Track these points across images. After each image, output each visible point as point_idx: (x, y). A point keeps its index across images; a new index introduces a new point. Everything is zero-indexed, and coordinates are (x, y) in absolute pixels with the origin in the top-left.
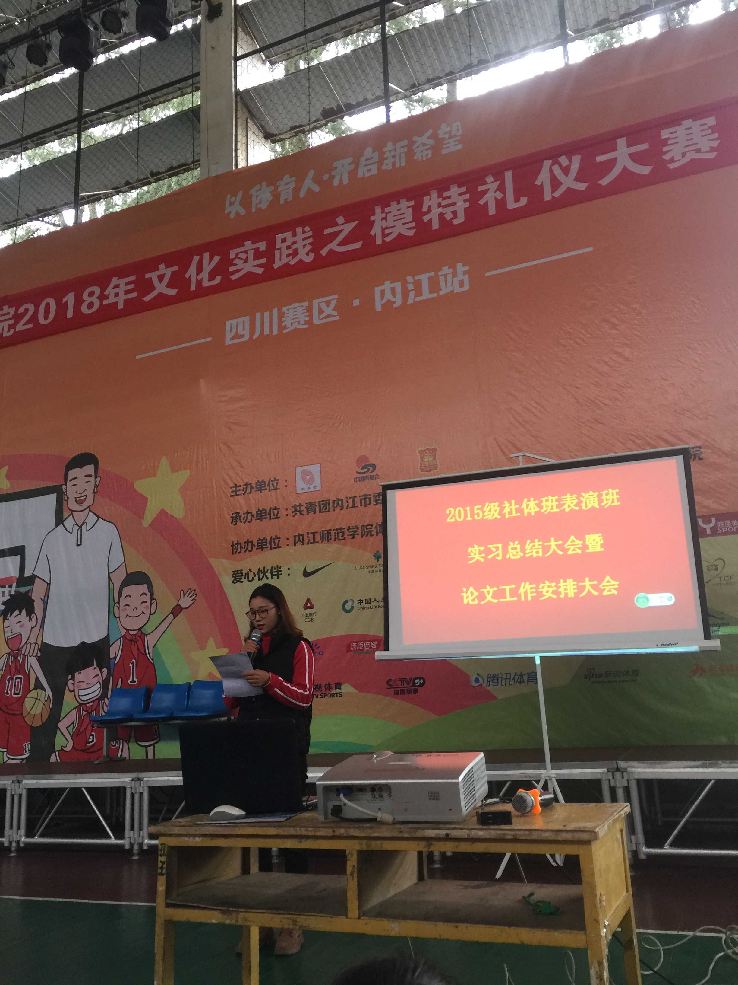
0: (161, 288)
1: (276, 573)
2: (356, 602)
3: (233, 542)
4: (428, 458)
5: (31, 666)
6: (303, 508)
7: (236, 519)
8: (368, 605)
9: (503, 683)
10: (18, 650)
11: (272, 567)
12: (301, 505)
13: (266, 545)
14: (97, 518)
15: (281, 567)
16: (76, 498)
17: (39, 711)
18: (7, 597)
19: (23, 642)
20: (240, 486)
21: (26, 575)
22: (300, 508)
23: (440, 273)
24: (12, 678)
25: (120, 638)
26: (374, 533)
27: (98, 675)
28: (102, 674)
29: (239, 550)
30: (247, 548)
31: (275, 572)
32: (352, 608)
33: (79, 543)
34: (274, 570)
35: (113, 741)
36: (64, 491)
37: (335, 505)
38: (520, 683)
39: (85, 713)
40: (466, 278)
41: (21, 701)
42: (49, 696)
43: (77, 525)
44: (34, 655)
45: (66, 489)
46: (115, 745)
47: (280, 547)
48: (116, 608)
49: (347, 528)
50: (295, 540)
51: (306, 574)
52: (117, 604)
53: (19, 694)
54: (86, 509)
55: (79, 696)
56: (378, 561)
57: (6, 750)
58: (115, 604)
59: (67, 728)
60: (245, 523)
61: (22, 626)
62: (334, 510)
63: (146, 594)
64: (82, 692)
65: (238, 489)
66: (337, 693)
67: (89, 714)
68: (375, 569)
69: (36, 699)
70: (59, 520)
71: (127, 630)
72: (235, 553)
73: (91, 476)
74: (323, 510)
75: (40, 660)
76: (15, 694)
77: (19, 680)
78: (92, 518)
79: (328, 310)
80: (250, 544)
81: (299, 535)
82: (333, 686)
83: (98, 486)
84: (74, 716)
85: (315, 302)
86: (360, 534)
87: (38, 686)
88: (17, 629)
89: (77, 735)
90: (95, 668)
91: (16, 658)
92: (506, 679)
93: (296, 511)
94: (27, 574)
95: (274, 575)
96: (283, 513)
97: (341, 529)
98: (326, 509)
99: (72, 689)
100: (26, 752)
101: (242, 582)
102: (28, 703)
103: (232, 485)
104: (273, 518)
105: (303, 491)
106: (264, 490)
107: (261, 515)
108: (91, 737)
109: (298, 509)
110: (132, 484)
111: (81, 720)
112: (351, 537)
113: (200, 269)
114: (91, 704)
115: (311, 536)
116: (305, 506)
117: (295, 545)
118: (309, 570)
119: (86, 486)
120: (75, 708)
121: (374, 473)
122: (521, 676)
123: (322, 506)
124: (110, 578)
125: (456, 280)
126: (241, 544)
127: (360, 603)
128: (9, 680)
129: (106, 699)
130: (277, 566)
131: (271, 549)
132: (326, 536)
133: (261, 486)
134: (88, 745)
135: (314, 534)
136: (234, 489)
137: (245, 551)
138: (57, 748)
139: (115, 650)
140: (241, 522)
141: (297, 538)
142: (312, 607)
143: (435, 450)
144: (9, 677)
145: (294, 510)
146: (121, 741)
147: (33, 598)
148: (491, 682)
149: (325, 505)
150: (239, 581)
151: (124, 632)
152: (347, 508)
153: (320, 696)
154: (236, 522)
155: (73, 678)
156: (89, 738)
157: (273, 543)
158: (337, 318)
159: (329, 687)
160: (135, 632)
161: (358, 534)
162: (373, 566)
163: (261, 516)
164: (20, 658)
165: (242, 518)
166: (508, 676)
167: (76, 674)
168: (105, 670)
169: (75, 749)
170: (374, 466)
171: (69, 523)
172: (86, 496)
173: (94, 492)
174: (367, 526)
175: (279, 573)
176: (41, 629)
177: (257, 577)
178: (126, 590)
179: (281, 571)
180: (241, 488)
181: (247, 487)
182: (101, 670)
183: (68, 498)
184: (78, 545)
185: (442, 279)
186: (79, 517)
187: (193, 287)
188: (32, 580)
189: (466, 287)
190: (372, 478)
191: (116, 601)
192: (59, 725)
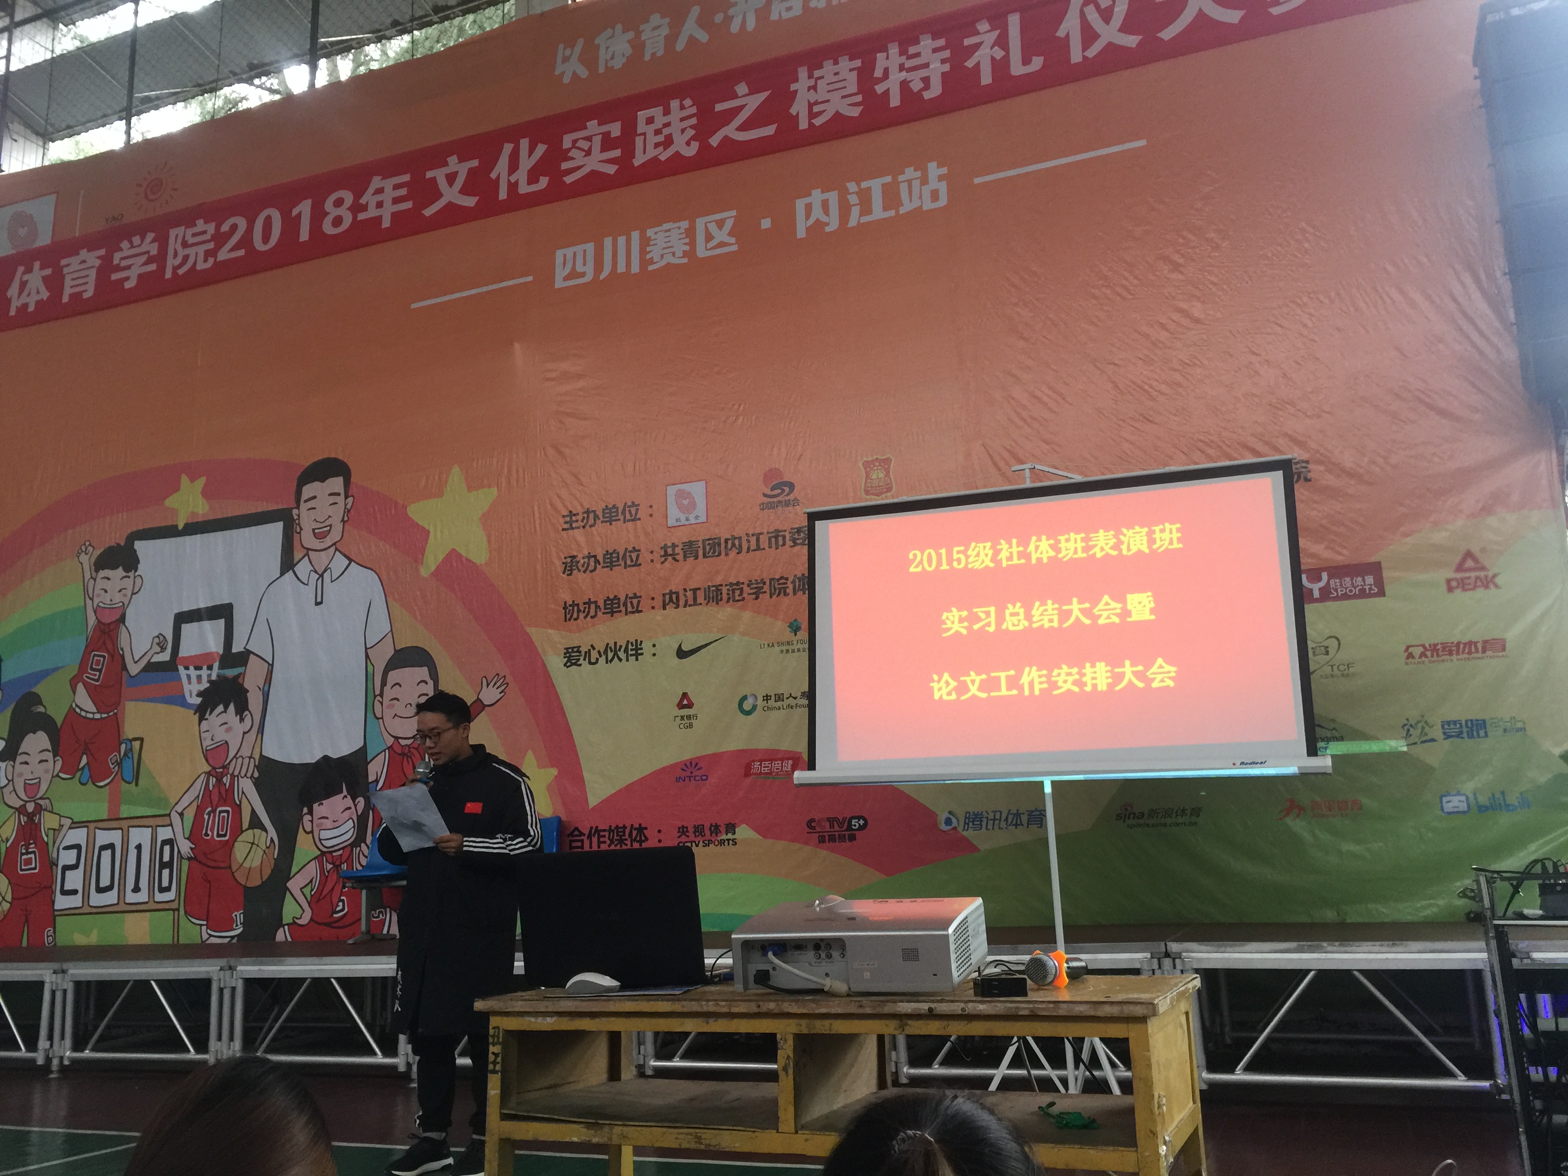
0: (451, 195)
1: (634, 652)
2: (760, 699)
3: (565, 603)
4: (878, 474)
5: (243, 793)
6: (678, 550)
7: (571, 565)
8: (779, 704)
9: (990, 827)
10: (224, 767)
11: (628, 642)
12: (674, 546)
13: (619, 607)
14: (348, 562)
15: (641, 642)
16: (314, 530)
17: (256, 863)
18: (205, 685)
19: (231, 754)
20: (578, 514)
21: (235, 650)
22: (673, 550)
23: (901, 178)
24: (214, 811)
25: (385, 751)
26: (790, 590)
27: (349, 808)
28: (355, 806)
29: (575, 615)
30: (589, 612)
31: (632, 650)
32: (754, 707)
33: (319, 600)
34: (630, 647)
35: (375, 910)
36: (296, 517)
37: (729, 546)
38: (1016, 825)
39: (330, 866)
40: (943, 187)
41: (229, 846)
42: (272, 840)
43: (316, 572)
44: (249, 775)
45: (299, 516)
46: (378, 917)
47: (641, 611)
48: (377, 705)
49: (747, 582)
50: (664, 601)
51: (682, 654)
52: (378, 698)
53: (225, 835)
54: (329, 547)
55: (320, 840)
56: (796, 635)
57: (205, 923)
58: (375, 696)
59: (301, 889)
60: (585, 572)
61: (228, 730)
62: (727, 555)
63: (427, 683)
64: (325, 834)
65: (574, 518)
66: (728, 840)
67: (337, 867)
68: (790, 648)
69: (253, 844)
70: (288, 564)
71: (397, 738)
72: (570, 620)
73: (338, 494)
74: (710, 554)
75: (257, 784)
76: (219, 835)
77: (225, 814)
78: (340, 561)
79: (721, 235)
80: (593, 606)
81: (671, 593)
82: (723, 829)
83: (349, 511)
84: (313, 870)
85: (700, 222)
86: (768, 592)
87: (256, 823)
88: (221, 735)
89: (319, 900)
90: (345, 797)
91: (219, 780)
92: (994, 820)
93: (666, 554)
94: (237, 647)
95: (631, 655)
96: (645, 557)
97: (738, 583)
98: (714, 552)
99: (308, 828)
100: (237, 925)
101: (580, 665)
102: (240, 850)
103: (566, 513)
104: (630, 566)
105: (678, 524)
106: (616, 520)
107: (611, 560)
108: (341, 904)
109: (670, 551)
110: (405, 507)
111: (324, 878)
112: (754, 596)
113: (514, 166)
114: (340, 852)
115: (690, 594)
116: (681, 546)
117: (664, 608)
118: (685, 648)
119: (330, 511)
120: (314, 859)
121: (791, 497)
122: (1018, 815)
123: (708, 548)
124: (367, 656)
125: (927, 190)
126: (578, 605)
127: (767, 700)
128: (209, 814)
129: (363, 845)
130: (636, 641)
131: (626, 614)
132: (714, 595)
133: (610, 515)
134: (335, 915)
135: (695, 591)
136: (568, 519)
137: (585, 617)
138: (287, 918)
139: (377, 769)
140: (579, 570)
141: (668, 597)
142: (690, 705)
143: (888, 461)
144: (210, 809)
145: (663, 553)
146: (388, 910)
147: (246, 685)
148: (971, 824)
149: (713, 546)
150: (575, 664)
151: (390, 741)
152: (748, 551)
153: (701, 844)
154: (571, 570)
155: (311, 812)
156: (338, 906)
157: (629, 605)
158: (735, 248)
159: (715, 829)
160: (409, 742)
161: (765, 592)
162: (788, 643)
163: (611, 562)
164: (226, 780)
165: (580, 565)
166: (998, 817)
167: (315, 806)
168: (361, 801)
169: (316, 922)
170: (791, 486)
171: (303, 568)
172: (331, 526)
173: (343, 520)
174: (778, 580)
175: (639, 652)
176: (260, 735)
177: (604, 657)
178: (394, 676)
179: (641, 649)
180: (580, 517)
181: (588, 516)
182: (354, 800)
183: (301, 529)
184: (317, 604)
185: (904, 188)
186: (320, 560)
187: (503, 195)
188: (243, 658)
189: (943, 202)
190: (787, 504)
191: (378, 692)
192: (289, 884)
